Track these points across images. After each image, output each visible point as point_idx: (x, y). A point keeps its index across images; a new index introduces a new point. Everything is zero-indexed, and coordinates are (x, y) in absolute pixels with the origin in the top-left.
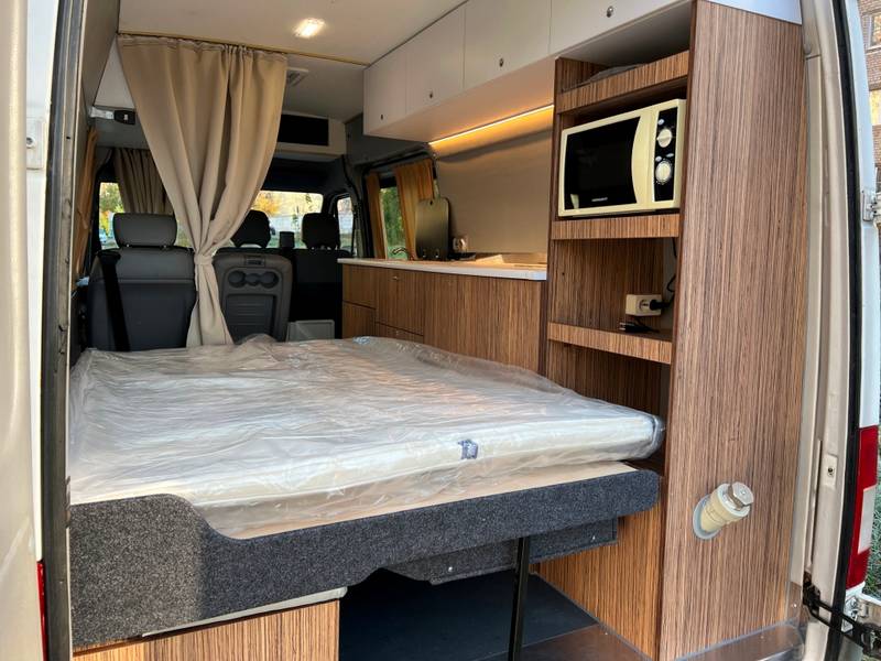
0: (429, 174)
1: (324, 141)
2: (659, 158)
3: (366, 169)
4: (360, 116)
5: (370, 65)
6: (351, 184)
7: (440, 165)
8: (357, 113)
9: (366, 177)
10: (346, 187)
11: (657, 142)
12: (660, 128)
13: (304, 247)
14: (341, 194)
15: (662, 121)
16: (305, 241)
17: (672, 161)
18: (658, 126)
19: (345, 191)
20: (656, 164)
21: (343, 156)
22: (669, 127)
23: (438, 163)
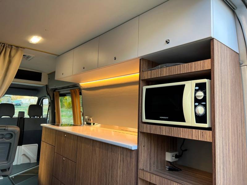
0: (78, 93)
1: (39, 80)
2: (197, 104)
3: (55, 90)
4: (54, 72)
5: (59, 56)
6: (48, 94)
7: (83, 91)
8: (53, 71)
9: (54, 93)
10: (47, 95)
11: (195, 97)
12: (196, 91)
13: (28, 117)
14: (45, 97)
15: (197, 88)
16: (29, 114)
17: (205, 106)
18: (195, 90)
19: (46, 97)
20: (195, 106)
21: (46, 85)
22: (202, 90)
23: (83, 90)
